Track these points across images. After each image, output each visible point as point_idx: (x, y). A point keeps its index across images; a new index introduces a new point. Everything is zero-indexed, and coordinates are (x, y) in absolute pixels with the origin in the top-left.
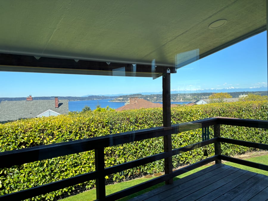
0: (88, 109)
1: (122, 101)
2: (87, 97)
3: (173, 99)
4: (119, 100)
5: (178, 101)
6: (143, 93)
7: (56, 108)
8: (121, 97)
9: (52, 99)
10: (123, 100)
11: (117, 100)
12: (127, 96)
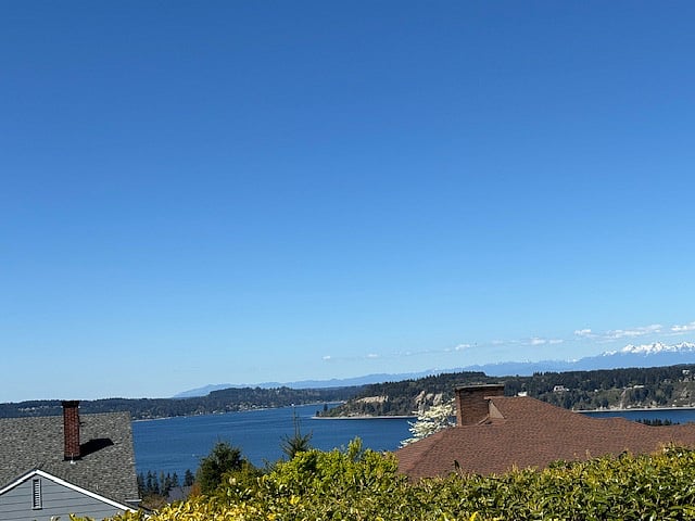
0: (230, 458)
1: (385, 413)
2: (203, 398)
3: (659, 393)
4: (370, 408)
5: (685, 407)
6: (488, 366)
7: (67, 459)
8: (374, 389)
9: (24, 415)
10: (387, 407)
11: (355, 408)
12: (405, 384)
